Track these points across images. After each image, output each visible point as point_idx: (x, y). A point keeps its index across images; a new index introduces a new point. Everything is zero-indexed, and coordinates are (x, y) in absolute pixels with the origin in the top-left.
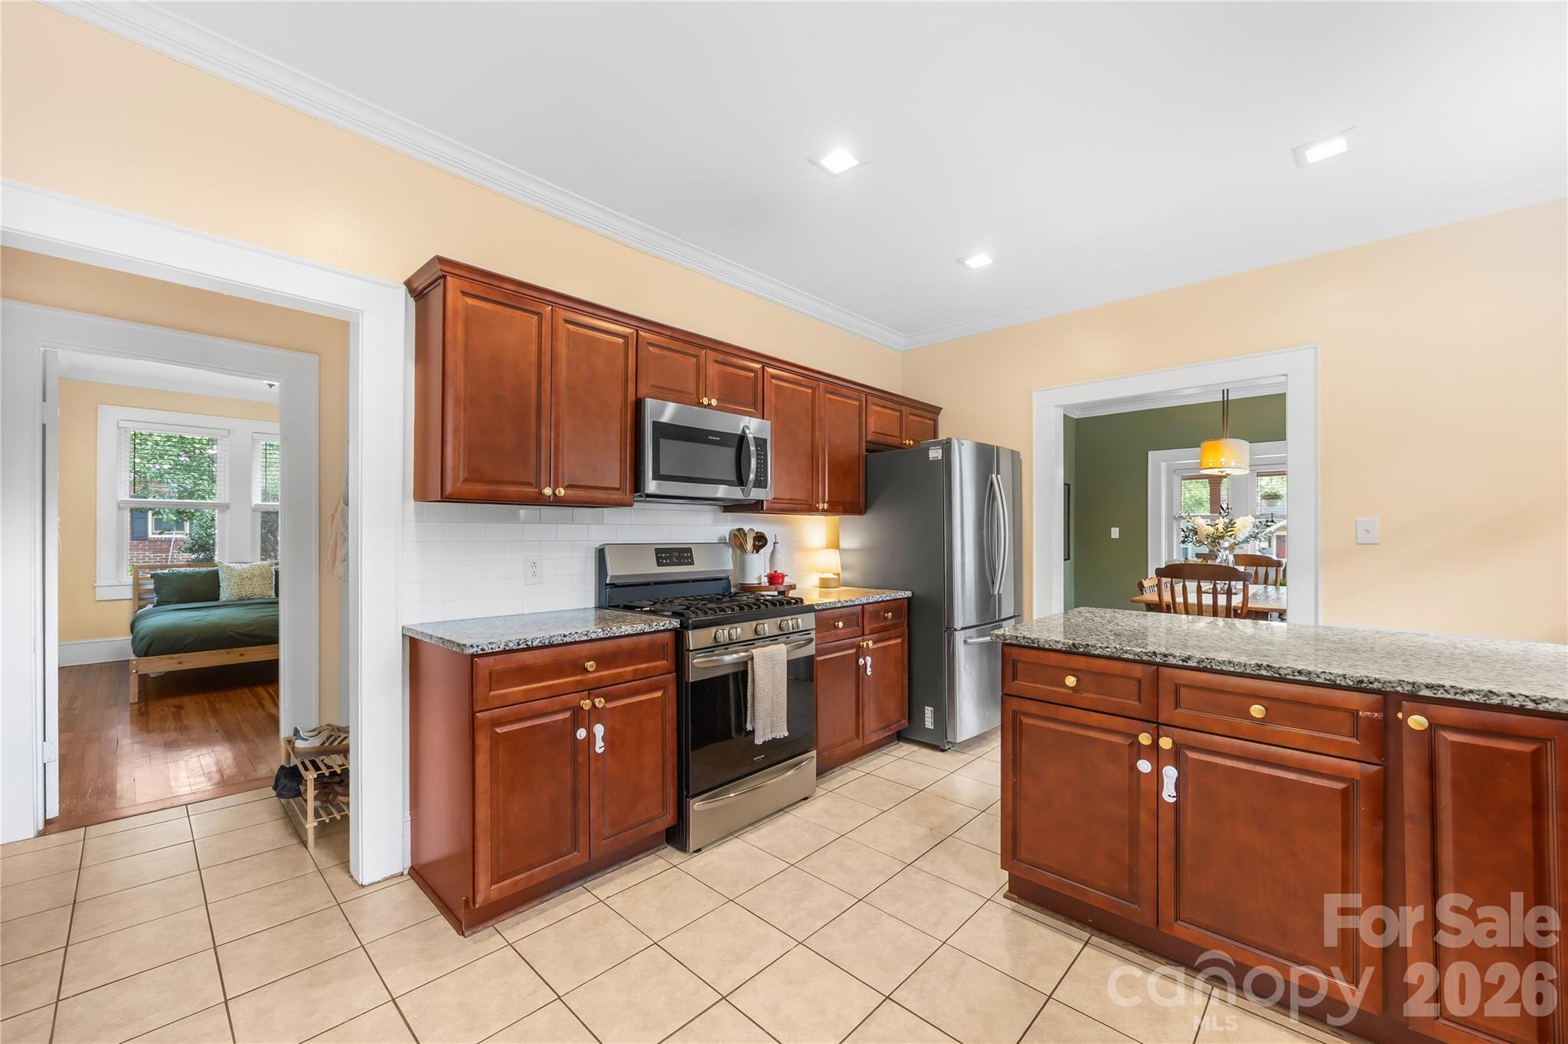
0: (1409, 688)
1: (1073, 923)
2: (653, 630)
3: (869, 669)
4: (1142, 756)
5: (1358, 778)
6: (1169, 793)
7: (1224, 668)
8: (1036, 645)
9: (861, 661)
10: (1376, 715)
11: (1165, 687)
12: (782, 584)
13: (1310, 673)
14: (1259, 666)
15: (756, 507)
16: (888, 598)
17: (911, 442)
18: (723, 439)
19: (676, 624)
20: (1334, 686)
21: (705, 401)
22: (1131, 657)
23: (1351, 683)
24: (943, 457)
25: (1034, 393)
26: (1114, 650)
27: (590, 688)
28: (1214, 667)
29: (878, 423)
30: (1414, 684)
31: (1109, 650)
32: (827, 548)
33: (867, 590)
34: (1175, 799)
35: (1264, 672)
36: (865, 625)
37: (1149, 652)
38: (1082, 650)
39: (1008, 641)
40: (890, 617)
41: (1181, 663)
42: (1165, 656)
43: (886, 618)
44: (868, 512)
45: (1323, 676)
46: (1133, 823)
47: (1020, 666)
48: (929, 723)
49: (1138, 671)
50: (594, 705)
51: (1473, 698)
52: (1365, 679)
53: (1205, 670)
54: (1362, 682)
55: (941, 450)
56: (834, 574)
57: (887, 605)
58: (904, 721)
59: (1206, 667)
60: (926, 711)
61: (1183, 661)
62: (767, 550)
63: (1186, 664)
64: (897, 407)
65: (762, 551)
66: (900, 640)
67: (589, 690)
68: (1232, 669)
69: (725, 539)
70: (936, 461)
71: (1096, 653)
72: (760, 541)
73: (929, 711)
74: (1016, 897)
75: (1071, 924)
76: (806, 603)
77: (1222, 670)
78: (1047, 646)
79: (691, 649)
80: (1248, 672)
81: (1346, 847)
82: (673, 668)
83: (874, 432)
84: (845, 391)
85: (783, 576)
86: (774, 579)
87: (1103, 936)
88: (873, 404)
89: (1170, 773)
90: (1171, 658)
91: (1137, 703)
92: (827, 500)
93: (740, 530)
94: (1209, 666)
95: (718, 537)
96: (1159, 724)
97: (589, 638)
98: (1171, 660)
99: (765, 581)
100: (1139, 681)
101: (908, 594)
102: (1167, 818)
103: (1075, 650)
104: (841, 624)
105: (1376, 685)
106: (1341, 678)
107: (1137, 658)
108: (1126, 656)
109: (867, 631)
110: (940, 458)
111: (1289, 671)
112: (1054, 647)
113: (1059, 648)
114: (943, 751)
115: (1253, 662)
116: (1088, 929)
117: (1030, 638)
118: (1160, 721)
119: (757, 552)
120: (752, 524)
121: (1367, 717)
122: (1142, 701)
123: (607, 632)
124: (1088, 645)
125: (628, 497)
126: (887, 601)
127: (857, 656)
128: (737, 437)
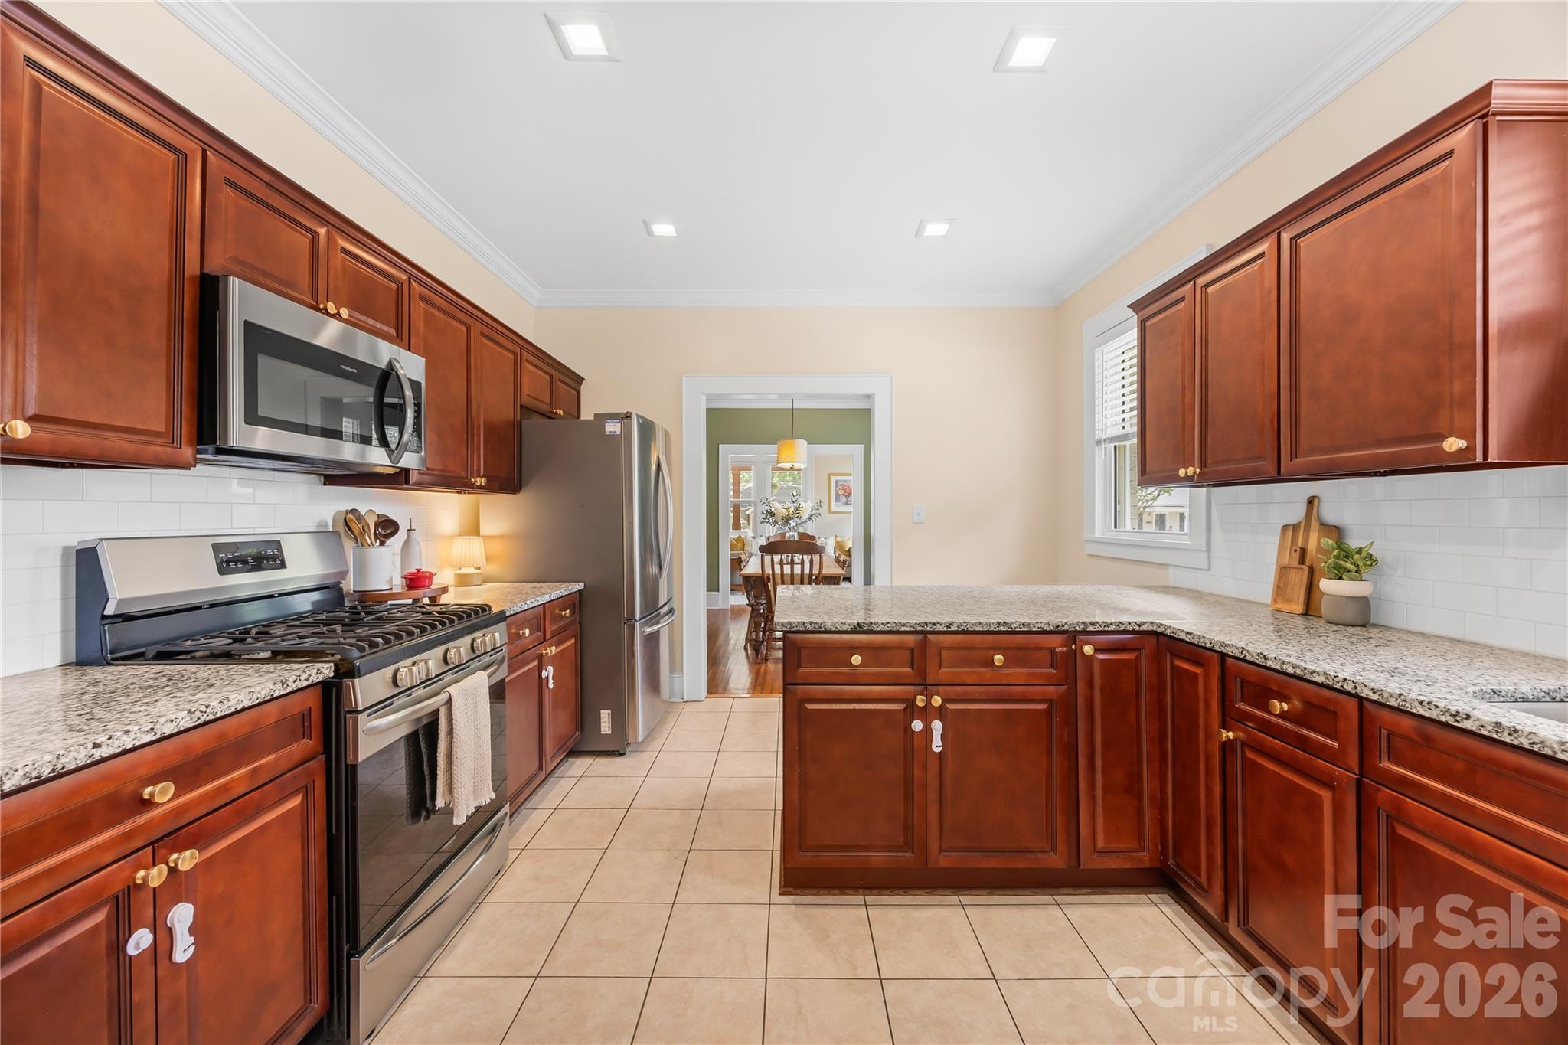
0: (1082, 626)
1: (848, 891)
2: (289, 690)
3: (551, 681)
4: (916, 715)
5: (1055, 698)
6: (937, 745)
7: (976, 629)
8: (823, 629)
9: (544, 674)
10: (1065, 649)
11: (931, 651)
12: (428, 587)
13: (1029, 624)
14: (999, 623)
15: (399, 479)
16: (566, 593)
17: (561, 412)
18: (360, 372)
19: (327, 672)
20: (1043, 632)
21: (331, 307)
22: (908, 629)
23: (1052, 628)
24: (621, 432)
25: (684, 378)
26: (894, 625)
27: (153, 839)
28: (969, 629)
29: (533, 384)
30: (1085, 623)
31: (889, 625)
32: (461, 535)
33: (535, 585)
34: (941, 748)
35: (1002, 628)
36: (547, 627)
37: (922, 623)
38: (866, 628)
39: (795, 629)
40: (568, 615)
41: (945, 629)
42: (934, 624)
43: (564, 616)
44: (523, 490)
45: (1037, 625)
46: (908, 780)
47: (804, 653)
48: (606, 728)
49: (911, 639)
50: (173, 871)
51: (1112, 628)
52: (1060, 624)
53: (963, 632)
54: (1058, 626)
55: (620, 424)
56: (476, 568)
57: (563, 602)
58: (578, 733)
59: (963, 630)
60: (602, 716)
61: (948, 627)
62: (396, 542)
63: (949, 629)
64: (548, 369)
65: (389, 542)
66: (573, 641)
67: (152, 843)
68: (981, 629)
69: (326, 525)
70: (613, 436)
71: (878, 629)
72: (387, 528)
73: (605, 715)
74: (791, 889)
75: (845, 894)
76: (495, 610)
77: (974, 631)
78: (834, 629)
79: (360, 708)
80: (992, 629)
81: (1049, 750)
82: (321, 750)
83: (528, 395)
84: (501, 339)
85: (431, 576)
86: (415, 581)
87: (874, 892)
88: (527, 361)
89: (937, 726)
90: (938, 626)
91: (909, 670)
92: (482, 473)
93: (353, 511)
94: (966, 629)
95: (315, 524)
96: (926, 685)
97: (158, 736)
98: (939, 628)
99: (398, 585)
100: (912, 650)
101: (580, 586)
102: (933, 766)
103: (860, 629)
104: (527, 632)
105: (1066, 627)
106: (1047, 625)
107: (912, 629)
108: (903, 629)
109: (548, 636)
110: (618, 433)
111: (1017, 625)
112: (841, 629)
113: (845, 629)
114: (621, 754)
115: (995, 621)
116: (861, 891)
117: (816, 623)
118: (928, 682)
119: (382, 543)
120: (372, 503)
121: (1060, 652)
122: (915, 666)
123: (198, 714)
124: (871, 623)
125: (187, 452)
126: (566, 595)
127: (540, 667)
128: (379, 373)
